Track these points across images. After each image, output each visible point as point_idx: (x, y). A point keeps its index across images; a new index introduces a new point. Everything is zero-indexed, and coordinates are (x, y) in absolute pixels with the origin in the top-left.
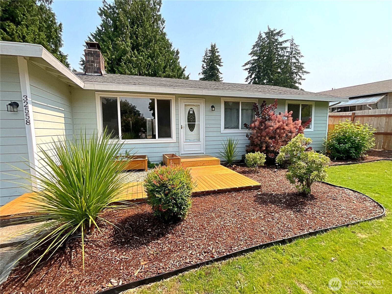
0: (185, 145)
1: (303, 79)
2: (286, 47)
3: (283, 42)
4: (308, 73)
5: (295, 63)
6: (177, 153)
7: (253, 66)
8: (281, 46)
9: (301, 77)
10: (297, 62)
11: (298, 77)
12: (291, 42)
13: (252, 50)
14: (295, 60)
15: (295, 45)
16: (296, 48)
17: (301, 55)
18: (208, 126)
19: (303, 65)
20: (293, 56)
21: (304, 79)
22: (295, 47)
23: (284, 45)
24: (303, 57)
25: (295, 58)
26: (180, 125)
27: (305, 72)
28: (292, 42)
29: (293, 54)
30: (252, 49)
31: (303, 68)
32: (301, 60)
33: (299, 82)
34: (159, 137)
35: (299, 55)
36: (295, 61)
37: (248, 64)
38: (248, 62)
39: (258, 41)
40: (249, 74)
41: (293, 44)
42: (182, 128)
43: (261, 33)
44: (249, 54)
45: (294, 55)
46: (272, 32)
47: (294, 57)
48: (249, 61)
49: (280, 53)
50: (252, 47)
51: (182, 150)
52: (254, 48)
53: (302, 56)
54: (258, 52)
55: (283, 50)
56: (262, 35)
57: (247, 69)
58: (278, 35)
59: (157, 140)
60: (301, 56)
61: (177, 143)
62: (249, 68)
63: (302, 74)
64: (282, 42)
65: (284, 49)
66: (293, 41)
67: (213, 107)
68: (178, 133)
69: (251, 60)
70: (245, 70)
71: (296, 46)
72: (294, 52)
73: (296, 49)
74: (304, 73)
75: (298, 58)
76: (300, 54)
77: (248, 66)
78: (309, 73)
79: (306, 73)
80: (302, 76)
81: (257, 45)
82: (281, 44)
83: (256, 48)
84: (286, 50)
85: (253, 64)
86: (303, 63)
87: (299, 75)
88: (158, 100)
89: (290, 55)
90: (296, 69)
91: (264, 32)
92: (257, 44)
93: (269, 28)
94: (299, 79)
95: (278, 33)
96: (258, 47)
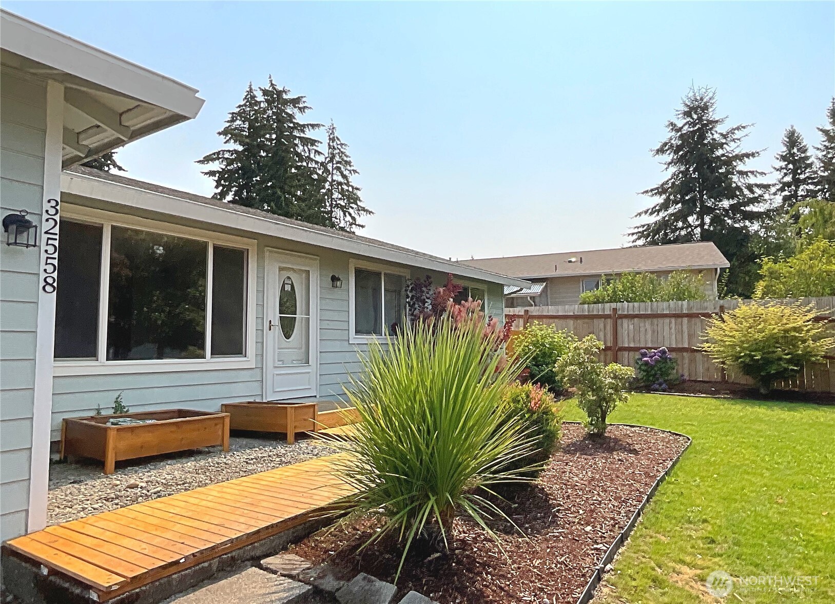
0: (277, 375)
1: (359, 225)
2: (316, 141)
3: (308, 125)
4: (370, 212)
5: (340, 184)
6: (256, 399)
7: (228, 168)
8: (302, 135)
9: (354, 218)
10: (346, 182)
11: (348, 218)
12: (331, 132)
13: (228, 124)
14: (340, 177)
15: (339, 143)
16: (342, 150)
17: (352, 168)
18: (325, 325)
19: (359, 193)
20: (335, 166)
21: (363, 227)
22: (339, 147)
23: (309, 134)
24: (356, 174)
25: (340, 172)
26: (267, 319)
27: (364, 209)
28: (331, 134)
29: (335, 162)
30: (228, 122)
31: (360, 200)
32: (354, 180)
33: (352, 230)
34: (213, 353)
35: (348, 167)
36: (340, 179)
37: (213, 160)
38: (214, 154)
39: (245, 105)
40: (217, 187)
41: (334, 137)
42: (270, 329)
43: (253, 87)
44: (220, 134)
45: (338, 165)
46: (280, 93)
47: (338, 169)
48: (218, 153)
49: (299, 152)
50: (229, 117)
51: (269, 390)
52: (233, 121)
53: (355, 171)
54: (244, 133)
55: (307, 146)
56: (254, 92)
57: (212, 173)
58: (295, 107)
59: (210, 362)
60: (353, 170)
61: (258, 370)
62: (218, 172)
63: (356, 212)
64: (304, 126)
65: (309, 144)
66: (333, 132)
68: (261, 343)
69: (224, 151)
70: (206, 174)
71: (342, 144)
72: (337, 158)
73: (342, 153)
74: (362, 212)
75: (347, 175)
76: (350, 166)
77: (216, 166)
78: (373, 213)
79: (365, 213)
80: (357, 217)
81: (240, 114)
82: (302, 128)
83: (238, 122)
84: (314, 147)
85: (230, 162)
86: (358, 187)
87: (350, 214)
88: (216, 248)
89: (329, 162)
90: (344, 200)
91: (260, 88)
92: (242, 113)
93: (273, 82)
94: (351, 224)
95: (295, 102)
96: (244, 122)
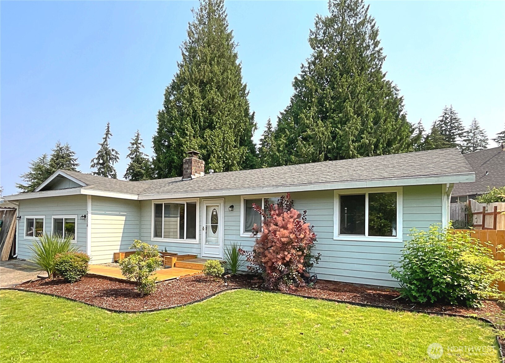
0: (205, 247)
6: (198, 255)
18: (227, 228)
26: (202, 227)
34: (187, 238)
42: (203, 230)
51: (203, 253)
59: (185, 240)
61: (200, 244)
67: (232, 207)
68: (200, 235)
88: (187, 204)
